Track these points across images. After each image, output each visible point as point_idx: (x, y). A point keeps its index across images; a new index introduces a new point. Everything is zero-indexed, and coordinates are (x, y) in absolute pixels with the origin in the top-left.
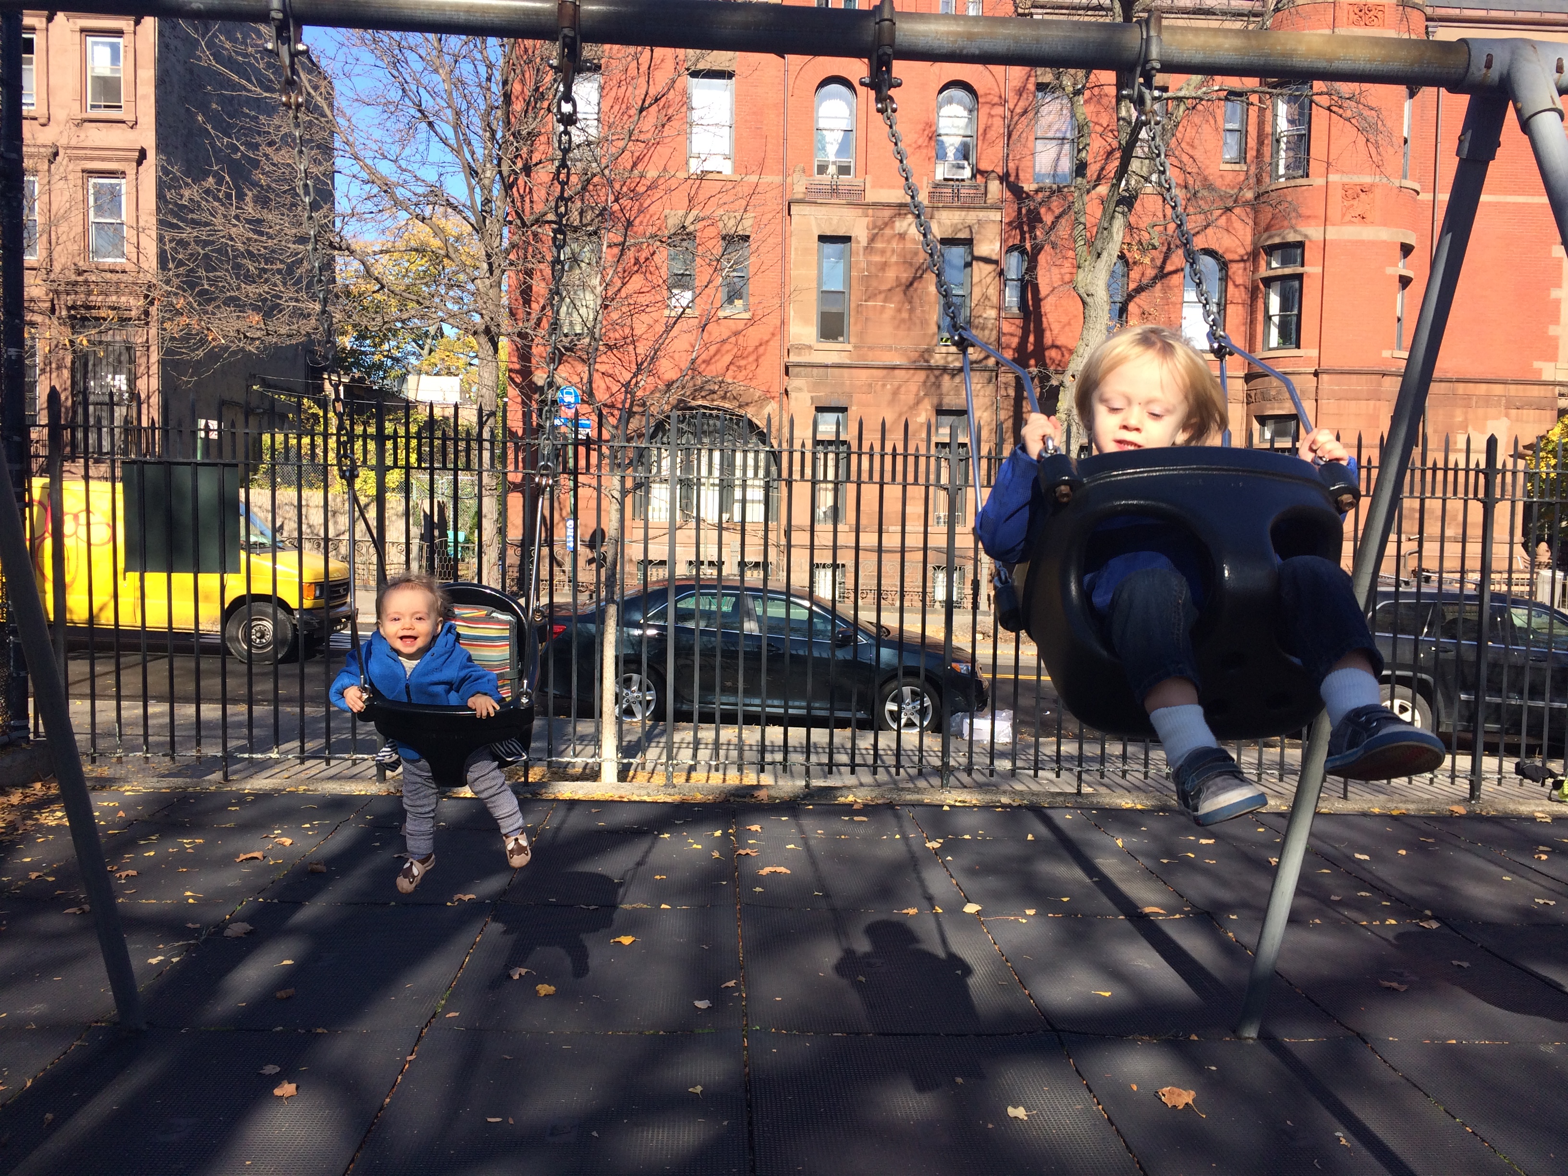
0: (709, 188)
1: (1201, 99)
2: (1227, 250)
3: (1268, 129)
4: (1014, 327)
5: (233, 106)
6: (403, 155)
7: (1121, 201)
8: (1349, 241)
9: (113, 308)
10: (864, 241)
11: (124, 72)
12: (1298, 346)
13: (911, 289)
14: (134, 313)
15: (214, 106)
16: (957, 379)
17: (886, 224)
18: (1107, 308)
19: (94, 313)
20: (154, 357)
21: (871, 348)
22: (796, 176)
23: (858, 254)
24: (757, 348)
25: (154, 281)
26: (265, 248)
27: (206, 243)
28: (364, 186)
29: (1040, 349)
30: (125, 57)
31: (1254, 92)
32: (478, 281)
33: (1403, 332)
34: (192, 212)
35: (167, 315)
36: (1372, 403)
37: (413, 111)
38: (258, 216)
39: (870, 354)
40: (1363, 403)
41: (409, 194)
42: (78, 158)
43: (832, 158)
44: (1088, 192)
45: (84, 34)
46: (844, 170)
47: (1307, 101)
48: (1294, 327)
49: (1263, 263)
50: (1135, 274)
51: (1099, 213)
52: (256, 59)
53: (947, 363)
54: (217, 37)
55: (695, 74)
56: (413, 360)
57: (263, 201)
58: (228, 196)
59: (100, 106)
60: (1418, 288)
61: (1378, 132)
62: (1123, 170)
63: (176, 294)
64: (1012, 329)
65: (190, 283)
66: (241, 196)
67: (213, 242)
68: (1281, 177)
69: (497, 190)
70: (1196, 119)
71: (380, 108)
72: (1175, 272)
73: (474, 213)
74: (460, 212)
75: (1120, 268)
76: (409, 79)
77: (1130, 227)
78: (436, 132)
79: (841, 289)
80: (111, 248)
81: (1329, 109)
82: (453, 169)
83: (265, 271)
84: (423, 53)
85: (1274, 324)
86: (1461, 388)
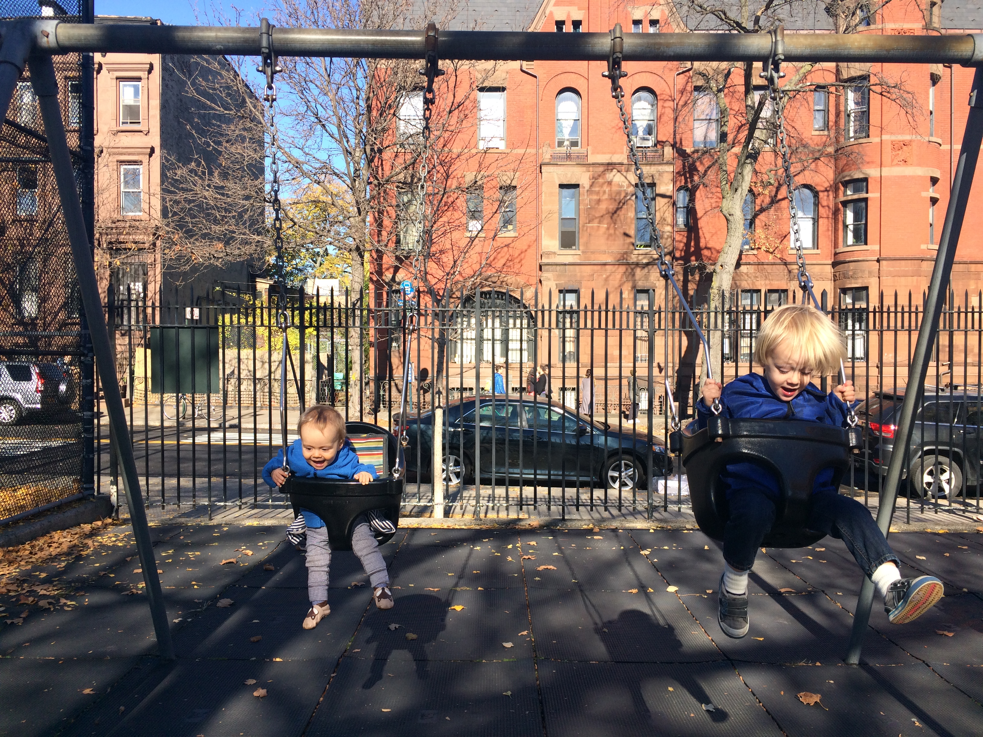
0: (490, 158)
1: (799, 91)
2: (817, 185)
3: (842, 108)
4: (681, 237)
5: (207, 119)
6: (307, 145)
7: (749, 156)
8: (896, 176)
9: (135, 243)
10: (587, 186)
11: (142, 102)
12: (866, 244)
13: (616, 215)
14: (147, 245)
15: (196, 120)
16: (646, 270)
17: (599, 176)
18: (742, 222)
19: (123, 246)
20: (158, 270)
21: (593, 253)
22: (545, 149)
23: (584, 195)
24: (519, 255)
25: (159, 225)
26: (225, 203)
27: (190, 202)
28: (284, 165)
29: (698, 250)
30: (142, 93)
31: (833, 85)
32: (351, 219)
33: (934, 233)
34: (182, 183)
35: (167, 245)
36: (915, 278)
37: (313, 119)
38: (222, 184)
39: (593, 256)
40: (910, 278)
41: (310, 168)
42: (115, 154)
43: (567, 137)
44: (728, 151)
45: (118, 80)
46: (574, 144)
47: (866, 90)
48: (863, 231)
49: (841, 193)
50: (758, 201)
51: (735, 164)
52: (220, 91)
53: (638, 260)
54: (197, 79)
55: (482, 90)
56: (310, 269)
57: (225, 176)
58: (204, 173)
59: (127, 123)
60: (943, 204)
61: (913, 107)
62: (750, 136)
63: (173, 233)
64: (681, 238)
65: (181, 225)
66: (211, 173)
67: (195, 200)
68: (852, 138)
69: (363, 164)
70: (796, 104)
71: (294, 117)
72: (783, 199)
73: (350, 178)
74: (341, 178)
75: (749, 198)
76: (310, 99)
77: (755, 172)
78: (326, 131)
79: (574, 217)
80: (133, 207)
81: (881, 94)
82: (336, 152)
83: (226, 217)
84: (318, 83)
85: (850, 230)
86: (973, 267)
